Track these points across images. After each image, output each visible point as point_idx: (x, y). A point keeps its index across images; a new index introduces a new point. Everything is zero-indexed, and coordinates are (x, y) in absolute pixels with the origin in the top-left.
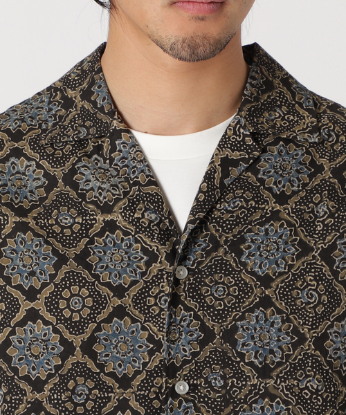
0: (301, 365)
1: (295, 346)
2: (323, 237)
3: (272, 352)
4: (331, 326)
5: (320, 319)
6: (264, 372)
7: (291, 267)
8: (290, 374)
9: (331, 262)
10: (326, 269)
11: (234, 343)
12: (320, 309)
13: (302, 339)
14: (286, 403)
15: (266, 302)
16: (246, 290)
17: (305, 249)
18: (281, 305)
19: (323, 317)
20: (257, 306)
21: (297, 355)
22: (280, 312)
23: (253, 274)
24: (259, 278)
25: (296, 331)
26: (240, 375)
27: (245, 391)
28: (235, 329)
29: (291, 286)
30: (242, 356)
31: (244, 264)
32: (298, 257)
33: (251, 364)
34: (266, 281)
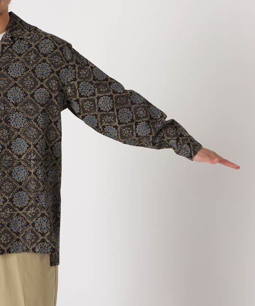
0: (27, 102)
1: (25, 97)
2: (32, 65)
3: (18, 99)
4: (36, 91)
5: (32, 89)
6: (16, 105)
7: (23, 74)
8: (24, 105)
9: (34, 73)
10: (33, 75)
11: (7, 97)
12: (32, 86)
13: (27, 95)
14: (23, 113)
15: (16, 85)
16: (10, 82)
17: (27, 69)
18: (20, 86)
19: (33, 88)
20: (13, 86)
21: (25, 99)
22: (20, 87)
23: (12, 77)
24: (13, 78)
25: (25, 93)
26: (9, 106)
27: (11, 110)
28: (7, 93)
29: (23, 80)
30: (9, 100)
31: (9, 74)
32: (25, 72)
33: (12, 103)
34: (15, 79)
